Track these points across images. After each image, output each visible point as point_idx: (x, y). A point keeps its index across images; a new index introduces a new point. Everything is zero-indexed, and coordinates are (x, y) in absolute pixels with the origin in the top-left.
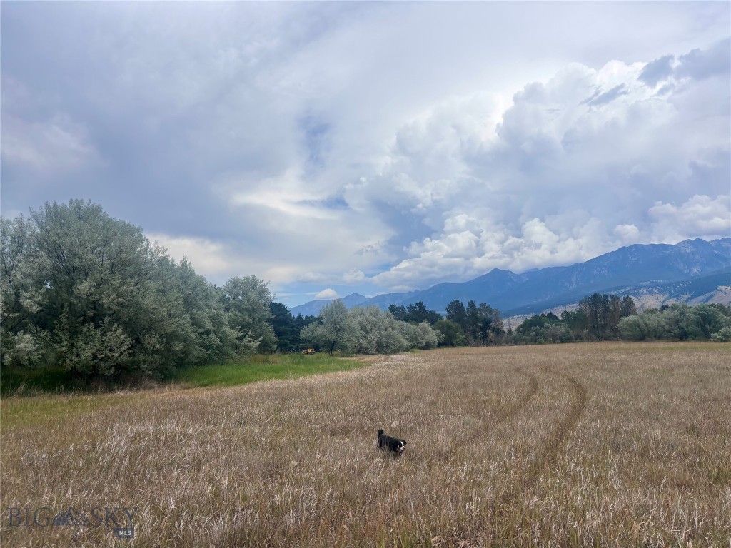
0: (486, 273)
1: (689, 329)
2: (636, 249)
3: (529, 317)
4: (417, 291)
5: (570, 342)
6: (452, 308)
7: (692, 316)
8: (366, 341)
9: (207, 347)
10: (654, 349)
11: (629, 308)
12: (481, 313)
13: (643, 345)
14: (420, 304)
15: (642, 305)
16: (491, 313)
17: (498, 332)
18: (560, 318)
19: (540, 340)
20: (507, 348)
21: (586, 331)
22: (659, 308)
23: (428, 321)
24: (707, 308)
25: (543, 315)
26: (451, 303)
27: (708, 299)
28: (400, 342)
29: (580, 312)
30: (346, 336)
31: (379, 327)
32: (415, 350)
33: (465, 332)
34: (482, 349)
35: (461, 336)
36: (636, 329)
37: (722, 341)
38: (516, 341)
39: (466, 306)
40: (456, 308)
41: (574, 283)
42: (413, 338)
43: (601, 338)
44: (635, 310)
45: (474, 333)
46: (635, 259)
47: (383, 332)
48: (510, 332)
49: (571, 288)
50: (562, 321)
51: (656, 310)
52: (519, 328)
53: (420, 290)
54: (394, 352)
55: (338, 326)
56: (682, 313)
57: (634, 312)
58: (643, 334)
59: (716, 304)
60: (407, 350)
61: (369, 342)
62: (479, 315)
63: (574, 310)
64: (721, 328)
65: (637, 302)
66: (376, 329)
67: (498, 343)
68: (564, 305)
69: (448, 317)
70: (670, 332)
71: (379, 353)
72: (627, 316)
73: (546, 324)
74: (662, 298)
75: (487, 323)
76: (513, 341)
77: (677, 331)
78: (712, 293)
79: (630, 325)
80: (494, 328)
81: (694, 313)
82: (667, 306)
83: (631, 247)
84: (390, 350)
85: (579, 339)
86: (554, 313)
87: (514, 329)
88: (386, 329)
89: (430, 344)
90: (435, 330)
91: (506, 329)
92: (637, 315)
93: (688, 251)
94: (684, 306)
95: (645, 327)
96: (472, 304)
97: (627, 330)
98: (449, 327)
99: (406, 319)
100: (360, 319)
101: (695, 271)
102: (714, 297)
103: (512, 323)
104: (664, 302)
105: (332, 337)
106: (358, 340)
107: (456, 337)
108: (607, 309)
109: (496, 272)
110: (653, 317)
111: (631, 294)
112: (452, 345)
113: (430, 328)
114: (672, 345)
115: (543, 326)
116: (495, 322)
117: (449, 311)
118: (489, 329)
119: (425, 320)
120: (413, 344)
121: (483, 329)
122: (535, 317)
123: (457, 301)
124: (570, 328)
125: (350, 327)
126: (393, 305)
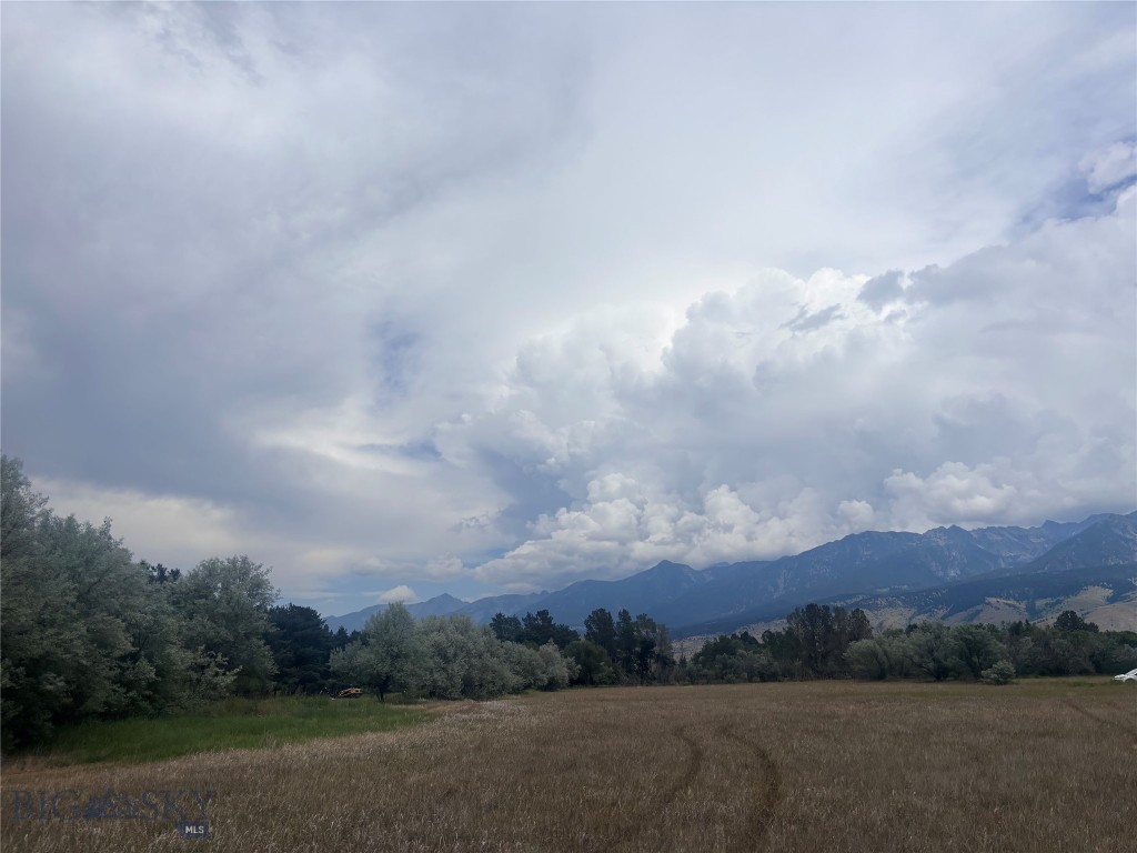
0: (650, 567)
1: (949, 663)
2: (868, 538)
3: (713, 638)
4: (543, 592)
5: (774, 681)
6: (594, 621)
7: (953, 642)
8: (444, 675)
9: (129, 685)
10: (899, 694)
11: (860, 629)
12: (639, 631)
13: (882, 687)
14: (543, 614)
15: (881, 624)
16: (654, 631)
17: (665, 661)
18: (761, 641)
19: (729, 676)
20: (679, 689)
21: (798, 663)
22: (904, 628)
23: (556, 642)
24: (974, 630)
25: (734, 636)
26: (593, 613)
27: (972, 617)
28: (503, 679)
29: (789, 632)
30: (408, 667)
31: (468, 652)
32: (530, 691)
33: (613, 661)
34: (638, 690)
35: (607, 668)
36: (871, 661)
37: (998, 683)
38: (692, 678)
39: (616, 619)
40: (600, 619)
41: (782, 586)
42: (528, 670)
43: (820, 675)
44: (870, 631)
45: (627, 663)
46: (870, 553)
47: (474, 661)
48: (683, 661)
49: (777, 595)
50: (764, 646)
51: (901, 631)
52: (697, 656)
53: (550, 591)
54: (492, 695)
55: (395, 649)
56: (937, 637)
57: (868, 634)
58: (881, 669)
59: (985, 624)
60: (516, 691)
61: (450, 678)
62: (636, 633)
63: (780, 630)
64: (996, 661)
65: (873, 619)
66: (464, 654)
67: (665, 681)
68: (767, 620)
69: (587, 636)
70: (920, 666)
71: (466, 696)
72: (857, 640)
73: (740, 651)
74: (908, 613)
75: (648, 646)
76: (688, 678)
77: (931, 665)
78: (978, 607)
79: (863, 655)
80: (658, 656)
81: (955, 637)
82: (915, 626)
83: (862, 535)
84: (484, 692)
85: (788, 675)
86: (751, 634)
87: (689, 657)
88: (480, 656)
89: (557, 682)
90: (566, 657)
91: (676, 657)
92: (872, 638)
93: (942, 543)
94: (940, 626)
95: (884, 658)
96: (624, 615)
97: (858, 661)
98: (589, 653)
99: (519, 640)
100: (436, 638)
101: (952, 573)
102: (981, 615)
103: (687, 649)
104: (910, 619)
105: (385, 668)
106: (431, 673)
107: (599, 669)
108: (829, 629)
109: (665, 566)
110: (896, 642)
111: (865, 607)
112: (592, 684)
113: (557, 655)
114: (926, 687)
115: (734, 654)
116: (661, 645)
117: (589, 627)
118: (651, 657)
119: (551, 640)
120: (527, 681)
121: (642, 657)
122: (722, 638)
123: (602, 611)
124: (774, 657)
125: (416, 652)
126: (499, 616)
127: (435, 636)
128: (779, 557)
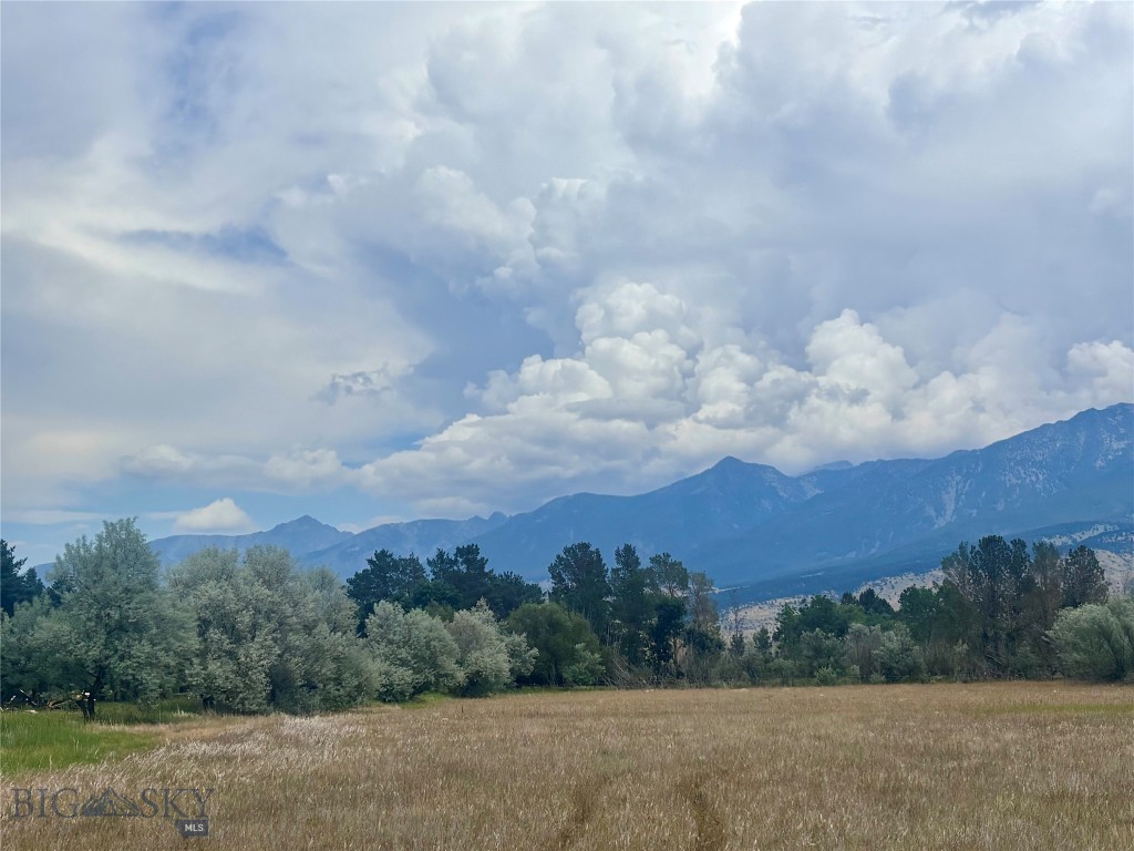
0: (700, 470)
3: (794, 602)
4: (496, 516)
6: (567, 566)
8: (231, 666)
11: (1084, 582)
12: (654, 586)
14: (469, 553)
16: (685, 587)
17: (704, 644)
18: (896, 607)
19: (824, 671)
20: (726, 694)
21: (961, 648)
23: (493, 605)
25: (847, 598)
26: (567, 551)
28: (358, 674)
29: (947, 591)
30: (142, 649)
31: (282, 621)
32: (429, 698)
33: (603, 641)
34: (650, 696)
35: (588, 655)
36: (1101, 646)
38: (755, 671)
39: (610, 563)
40: (580, 564)
41: (950, 507)
42: (426, 658)
43: (1003, 671)
44: (1103, 590)
45: (631, 646)
46: (1122, 445)
47: (293, 639)
48: (738, 643)
49: (941, 522)
50: (900, 616)
54: (333, 705)
55: (115, 614)
57: (1099, 595)
58: (1119, 661)
60: (389, 695)
61: (243, 672)
62: (647, 590)
63: (930, 586)
65: (1113, 568)
66: (272, 625)
67: (704, 680)
68: (920, 570)
69: (554, 594)
72: (1077, 606)
75: (671, 614)
76: (745, 674)
79: (1082, 634)
80: (690, 632)
83: (1111, 411)
84: (317, 699)
85: (941, 671)
86: (880, 594)
87: (749, 636)
88: (309, 628)
89: (486, 680)
90: (509, 634)
91: (727, 638)
92: (1105, 602)
95: (1124, 639)
96: (628, 556)
97: (1075, 647)
98: (555, 626)
100: (214, 593)
105: (92, 652)
107: (573, 657)
108: (1023, 585)
109: (729, 467)
112: (561, 683)
113: (491, 629)
116: (696, 613)
117: (557, 577)
118: (677, 635)
119: (482, 601)
120: (421, 678)
121: (660, 634)
122: (819, 601)
123: (584, 547)
124: (914, 636)
125: (160, 619)
126: (382, 555)
127: (211, 590)
128: (950, 452)
